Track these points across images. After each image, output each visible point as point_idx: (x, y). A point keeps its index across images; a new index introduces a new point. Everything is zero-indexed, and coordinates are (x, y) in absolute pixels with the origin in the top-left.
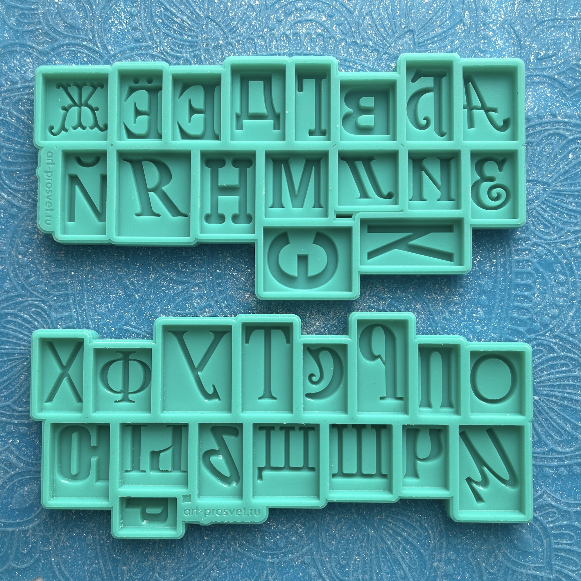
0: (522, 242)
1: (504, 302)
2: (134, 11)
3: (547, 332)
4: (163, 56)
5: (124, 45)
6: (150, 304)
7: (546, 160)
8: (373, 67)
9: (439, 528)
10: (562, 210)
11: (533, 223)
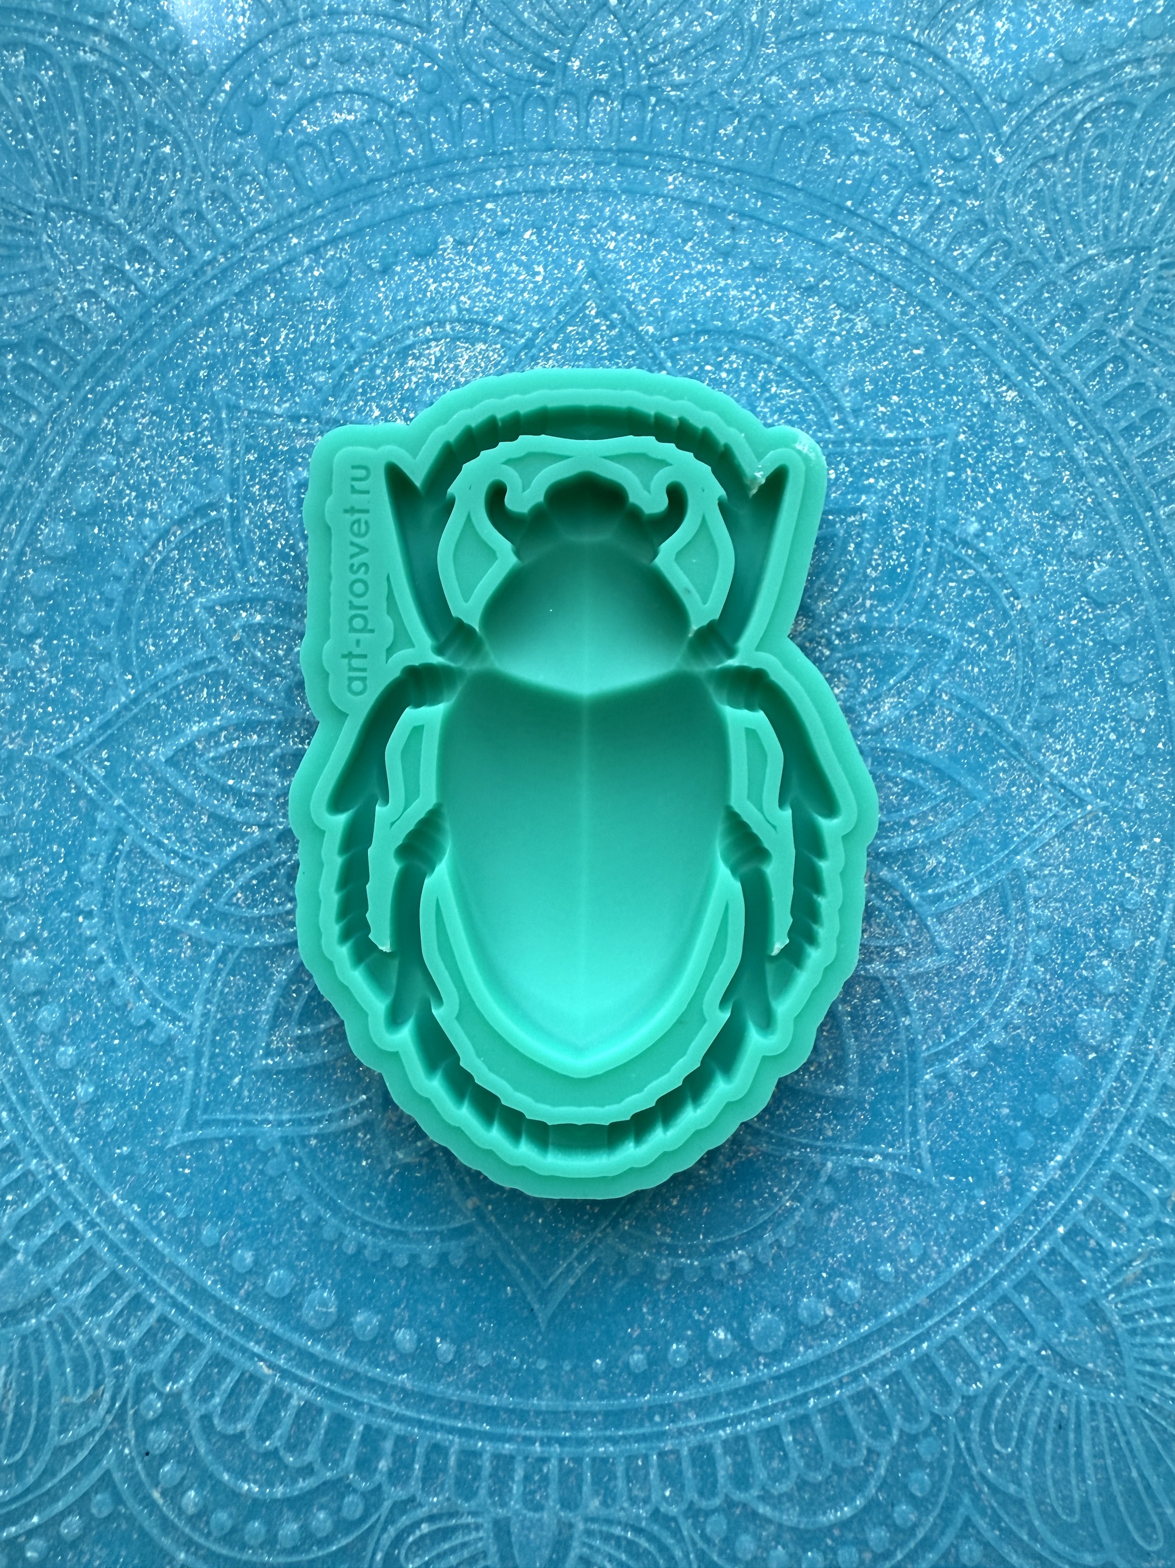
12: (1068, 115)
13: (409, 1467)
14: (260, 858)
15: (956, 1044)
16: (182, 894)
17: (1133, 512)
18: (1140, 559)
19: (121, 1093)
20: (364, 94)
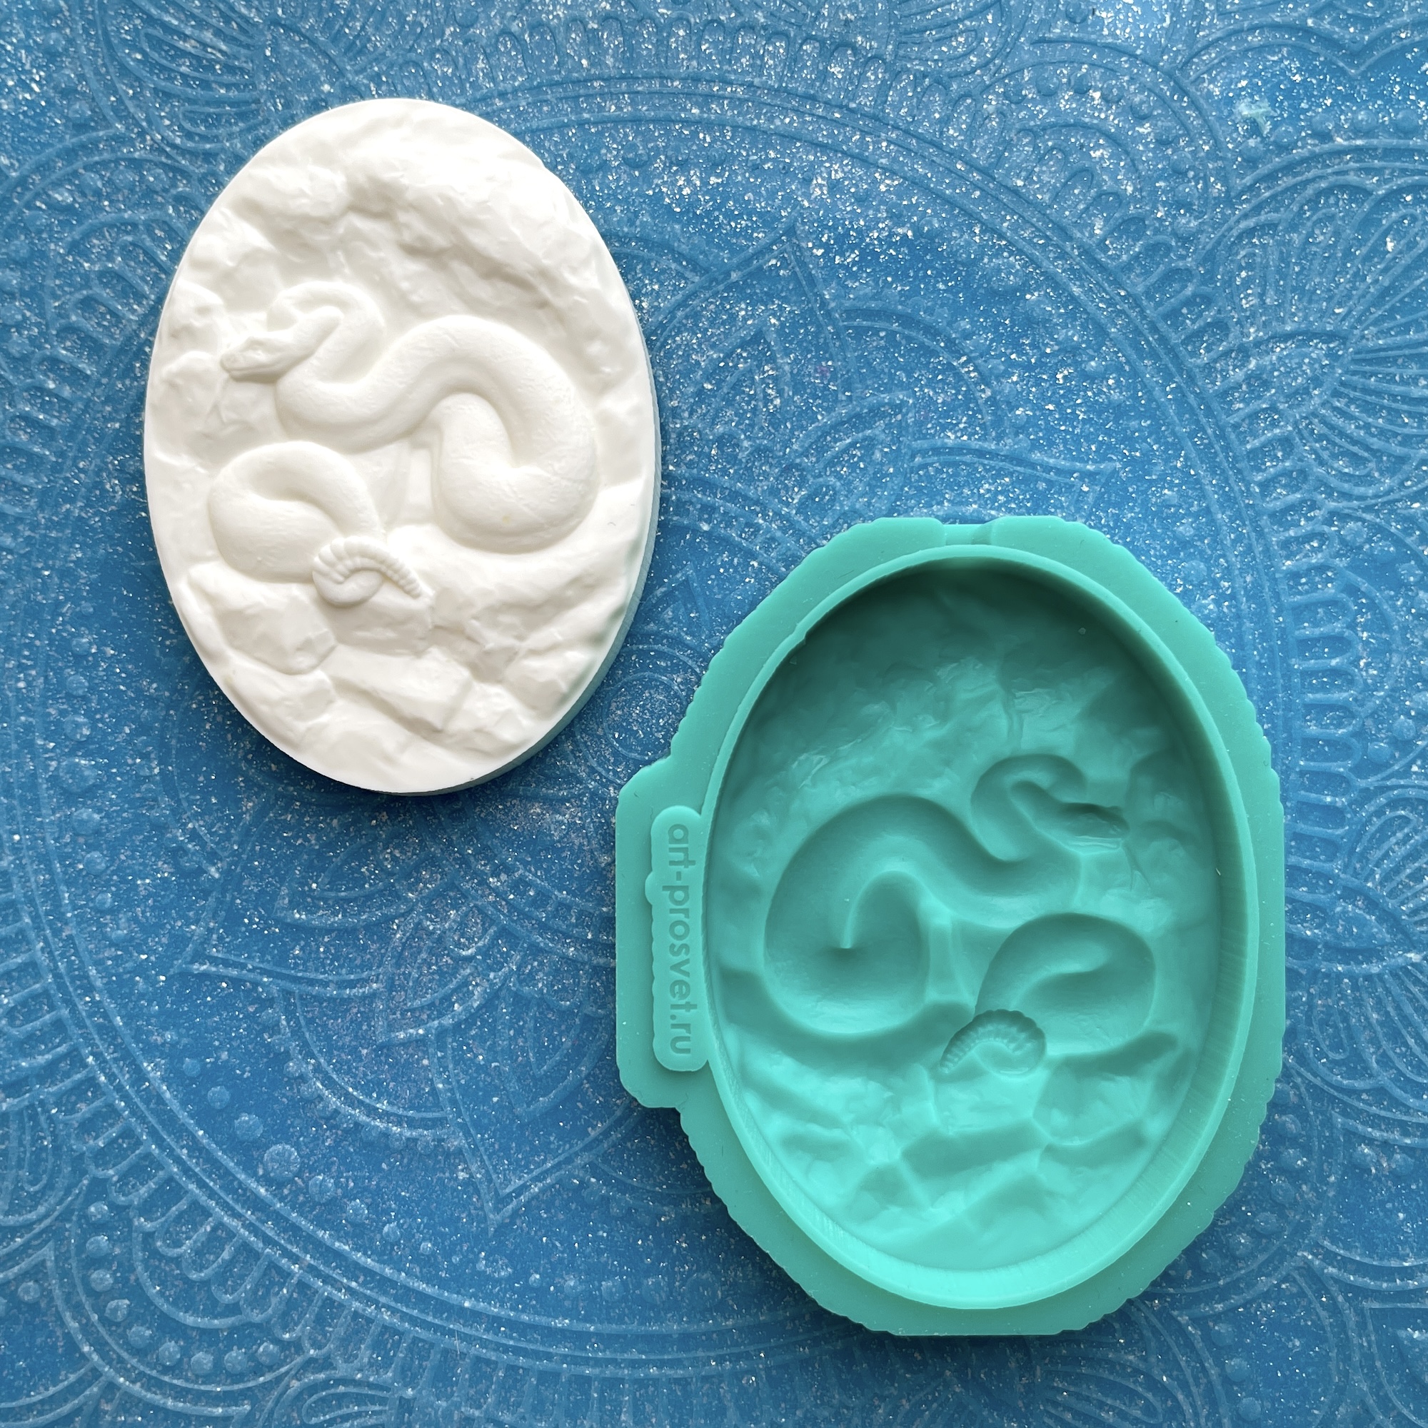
0: (1296, 517)
1: (1274, 699)
2: (57, 41)
3: (1413, 762)
4: (163, 159)
5: (45, 145)
6: (257, 886)
7: (1324, 269)
8: (781, 86)
9: (1203, 1381)
10: (1394, 405)
11: (1318, 458)
12: (1184, 1386)
13: (42, 409)
15: (299, 1026)
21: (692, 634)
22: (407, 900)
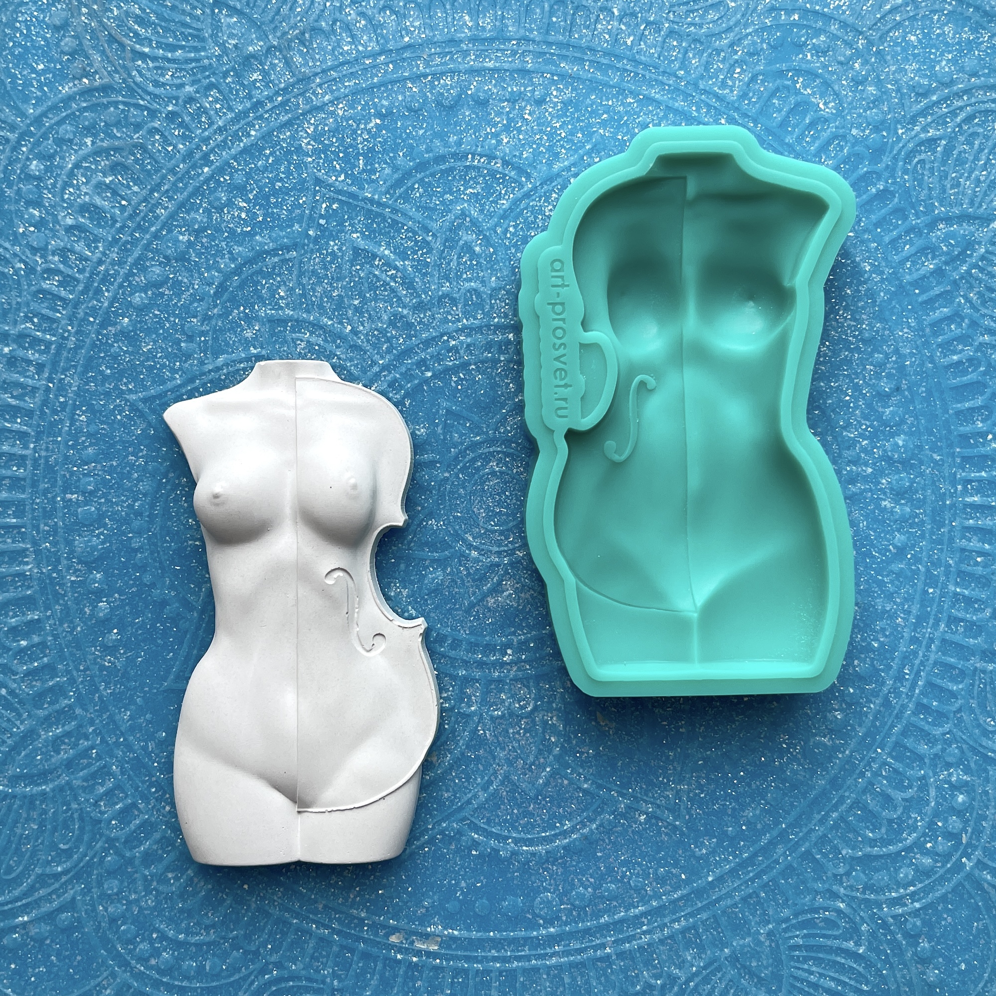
13: (32, 660)
14: (335, 342)
15: (485, 830)
16: (281, 308)
17: (874, 739)
18: (848, 762)
19: (140, 347)
20: (841, 105)
21: (477, 435)
22: (474, 713)
